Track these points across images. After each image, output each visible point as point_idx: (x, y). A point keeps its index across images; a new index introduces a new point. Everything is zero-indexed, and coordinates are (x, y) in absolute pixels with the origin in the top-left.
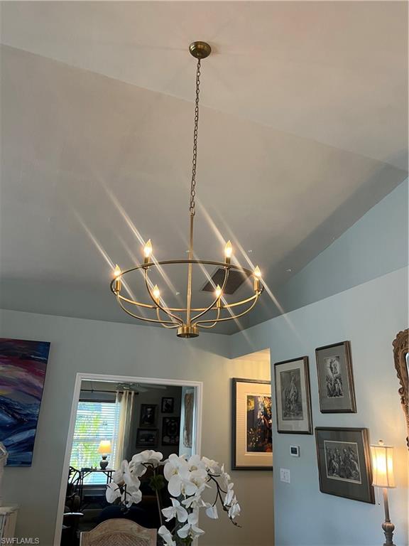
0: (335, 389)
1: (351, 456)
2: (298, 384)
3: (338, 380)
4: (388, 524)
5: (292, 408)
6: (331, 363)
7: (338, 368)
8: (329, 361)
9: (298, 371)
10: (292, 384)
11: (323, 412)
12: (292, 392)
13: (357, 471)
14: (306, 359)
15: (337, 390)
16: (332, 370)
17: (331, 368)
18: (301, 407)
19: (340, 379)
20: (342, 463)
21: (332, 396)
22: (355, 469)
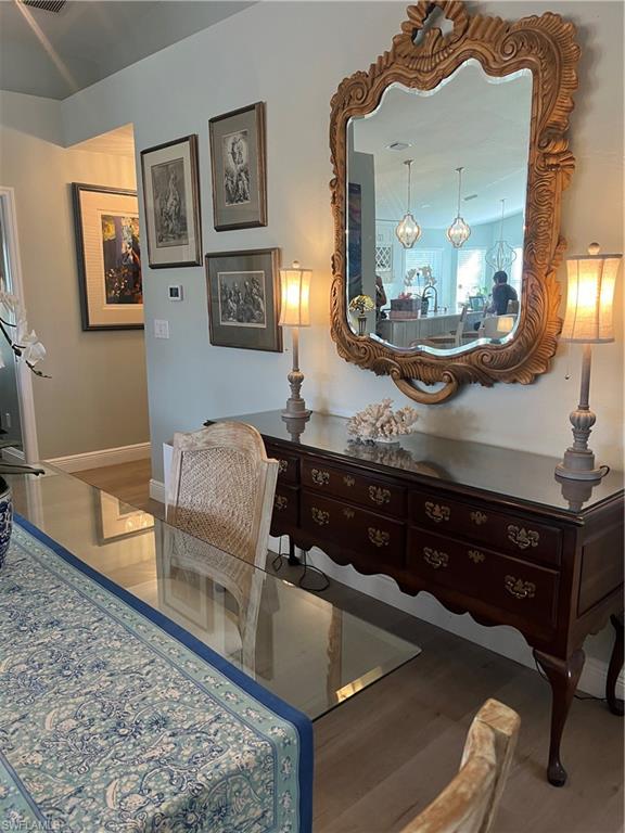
0: (237, 191)
1: (255, 290)
2: (179, 185)
3: (243, 174)
4: (295, 374)
5: (170, 227)
6: (233, 144)
7: (244, 153)
8: (231, 141)
9: (179, 163)
10: (171, 186)
11: (219, 229)
12: (171, 200)
13: (261, 311)
14: (193, 140)
15: (241, 192)
16: (234, 158)
17: (233, 154)
18: (185, 224)
19: (246, 173)
20: (242, 302)
21: (232, 202)
22: (259, 308)
